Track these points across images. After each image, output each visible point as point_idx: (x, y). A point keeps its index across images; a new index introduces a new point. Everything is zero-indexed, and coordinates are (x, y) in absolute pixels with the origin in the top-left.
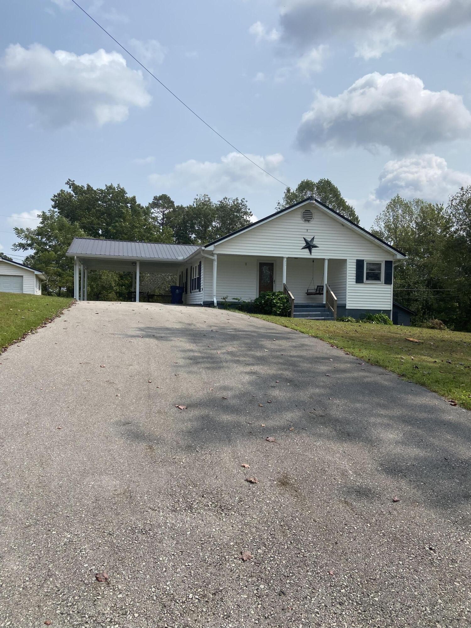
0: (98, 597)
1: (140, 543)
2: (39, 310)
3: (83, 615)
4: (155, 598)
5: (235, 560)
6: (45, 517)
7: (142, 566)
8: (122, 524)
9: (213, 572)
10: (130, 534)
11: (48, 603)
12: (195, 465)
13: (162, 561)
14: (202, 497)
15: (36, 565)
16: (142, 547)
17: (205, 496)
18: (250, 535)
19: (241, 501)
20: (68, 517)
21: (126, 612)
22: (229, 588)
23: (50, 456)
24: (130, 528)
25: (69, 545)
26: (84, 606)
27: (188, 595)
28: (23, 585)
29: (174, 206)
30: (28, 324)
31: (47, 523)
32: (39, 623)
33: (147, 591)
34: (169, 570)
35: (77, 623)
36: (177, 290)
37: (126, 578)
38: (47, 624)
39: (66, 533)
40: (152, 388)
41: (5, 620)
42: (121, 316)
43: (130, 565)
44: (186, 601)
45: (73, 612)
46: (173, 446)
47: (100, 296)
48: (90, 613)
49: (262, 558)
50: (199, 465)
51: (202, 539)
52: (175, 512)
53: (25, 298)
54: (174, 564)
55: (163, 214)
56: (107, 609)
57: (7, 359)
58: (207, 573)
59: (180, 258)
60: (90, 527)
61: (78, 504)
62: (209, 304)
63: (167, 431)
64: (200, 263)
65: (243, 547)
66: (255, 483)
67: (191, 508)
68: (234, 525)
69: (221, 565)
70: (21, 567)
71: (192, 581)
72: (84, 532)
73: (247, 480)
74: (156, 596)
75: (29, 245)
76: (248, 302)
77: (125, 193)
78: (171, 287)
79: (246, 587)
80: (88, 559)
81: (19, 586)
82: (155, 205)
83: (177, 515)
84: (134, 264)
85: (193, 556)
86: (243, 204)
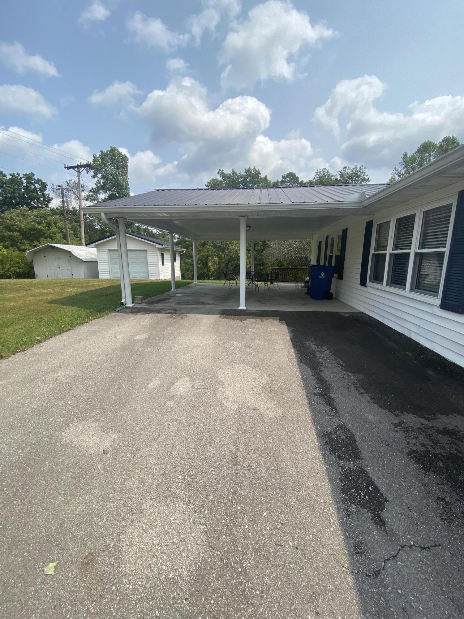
29: (299, 181)
36: (322, 274)
77: (259, 174)
86: (361, 171)
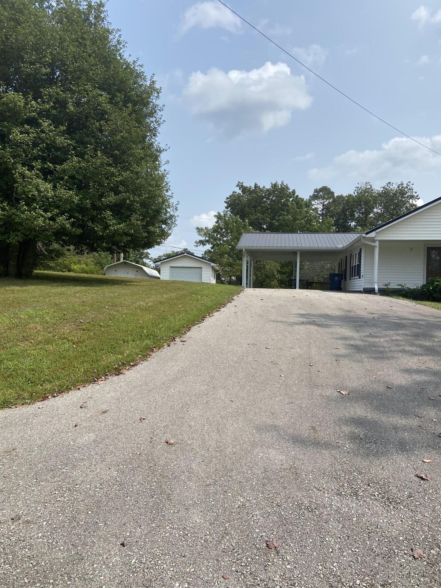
0: (269, 563)
1: (306, 519)
2: (215, 297)
3: (255, 577)
4: (322, 576)
5: (405, 556)
6: (222, 479)
7: (309, 542)
8: (289, 498)
9: (381, 563)
10: (297, 509)
11: (225, 559)
12: (359, 453)
13: (328, 541)
14: (368, 485)
15: (215, 522)
16: (308, 523)
17: (371, 485)
18: (421, 533)
19: (411, 497)
20: (241, 482)
21: (295, 583)
22: (399, 583)
23: (225, 425)
24: (296, 503)
25: (242, 509)
26: (256, 569)
27: (355, 581)
28: (204, 538)
29: (334, 196)
30: (206, 308)
31: (223, 485)
32: (218, 576)
33: (314, 567)
34: (336, 552)
35: (250, 583)
36: (336, 278)
37: (294, 550)
38: (224, 578)
39: (240, 497)
40: (313, 371)
41: (190, 566)
42: (283, 302)
43: (298, 539)
44: (353, 586)
45: (246, 572)
46: (336, 430)
47: (264, 283)
48: (261, 577)
49: (436, 559)
50: (364, 452)
51: (369, 528)
52: (340, 496)
53: (204, 286)
54: (341, 547)
55: (323, 205)
56: (276, 577)
57: (191, 337)
58: (375, 563)
59: (340, 246)
60: (261, 496)
61: (249, 472)
62: (370, 291)
63: (329, 414)
64: (361, 250)
65: (414, 544)
66: (427, 480)
67: (356, 494)
68: (403, 520)
69: (389, 557)
70: (203, 521)
71: (359, 568)
72: (255, 499)
73: (417, 476)
74: (323, 574)
75: (207, 241)
76: (414, 289)
77: (288, 189)
78: (330, 275)
79: (418, 586)
80: (259, 525)
81: (201, 538)
82: (315, 197)
83: (342, 500)
84: (295, 254)
85: (360, 543)
86: (409, 187)
